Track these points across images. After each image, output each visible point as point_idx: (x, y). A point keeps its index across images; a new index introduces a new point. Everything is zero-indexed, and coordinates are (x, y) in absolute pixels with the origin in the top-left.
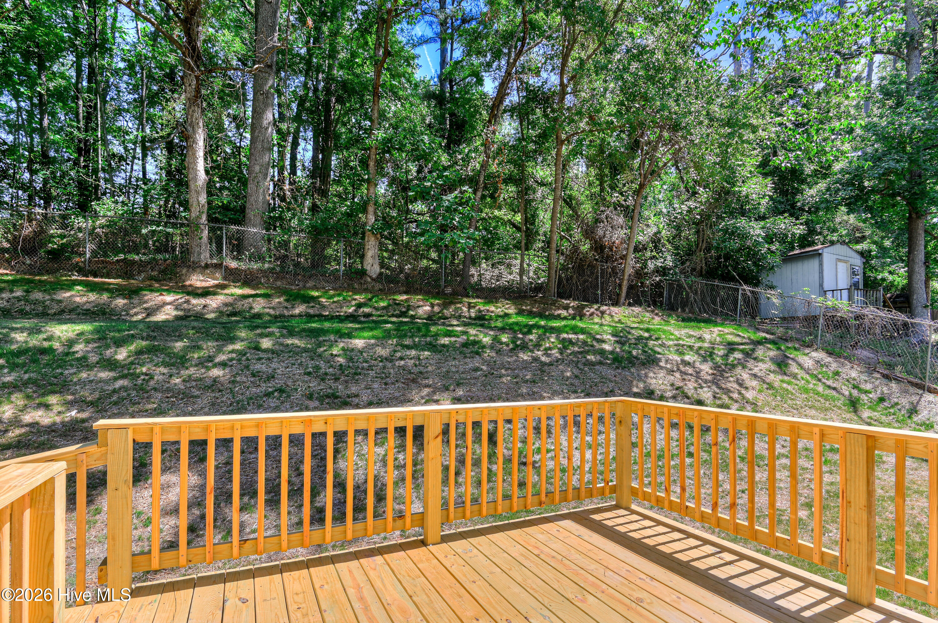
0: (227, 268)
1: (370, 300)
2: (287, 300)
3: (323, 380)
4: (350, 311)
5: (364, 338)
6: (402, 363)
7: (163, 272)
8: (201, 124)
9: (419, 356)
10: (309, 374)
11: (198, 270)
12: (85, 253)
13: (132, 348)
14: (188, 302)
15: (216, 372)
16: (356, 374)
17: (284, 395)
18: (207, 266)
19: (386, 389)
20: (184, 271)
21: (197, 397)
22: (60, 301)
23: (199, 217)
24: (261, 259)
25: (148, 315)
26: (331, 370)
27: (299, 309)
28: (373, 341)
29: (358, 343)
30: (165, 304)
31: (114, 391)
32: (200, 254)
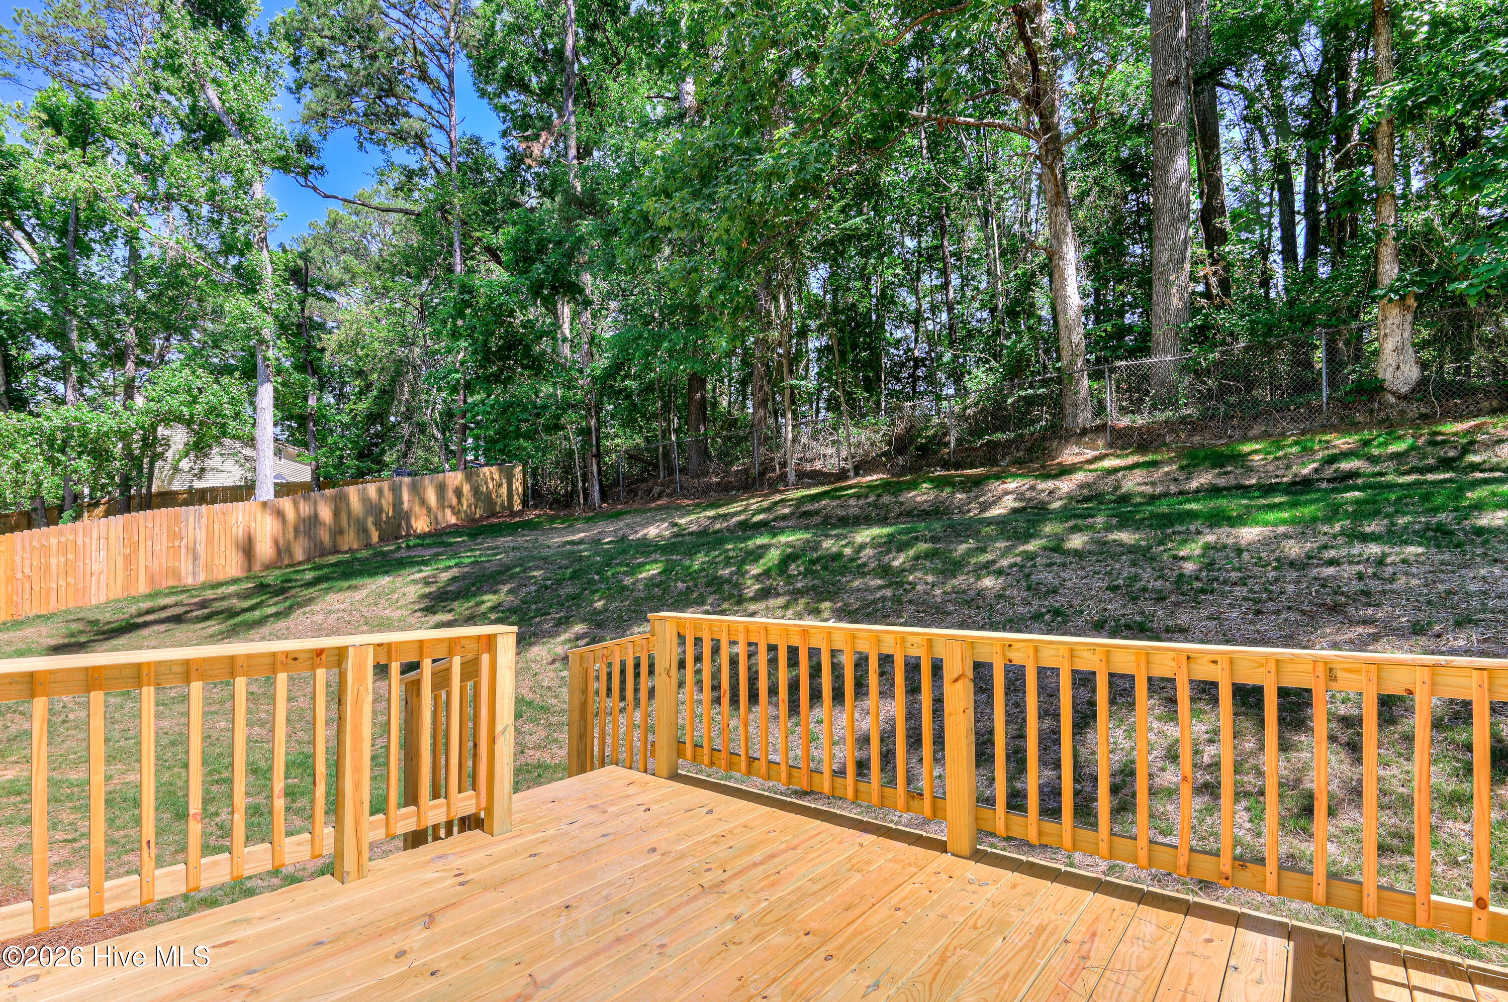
0: (1113, 429)
1: (1366, 443)
2: (1182, 468)
3: (1134, 599)
4: (1305, 471)
5: (1266, 524)
6: (1330, 571)
7: (1029, 450)
8: (1069, 229)
9: (1385, 555)
10: (1114, 589)
11: (1073, 439)
12: (949, 442)
13: (911, 552)
14: (1032, 488)
15: (988, 582)
16: (1203, 591)
17: (1060, 619)
18: (1084, 432)
19: (1252, 622)
20: (1055, 444)
21: (949, 614)
22: (902, 504)
23: (1072, 363)
24: (1171, 402)
25: (981, 512)
26: (1159, 583)
27: (1203, 479)
28: (1281, 529)
29: (1249, 534)
30: (1007, 493)
31: (874, 602)
32: (1076, 415)
